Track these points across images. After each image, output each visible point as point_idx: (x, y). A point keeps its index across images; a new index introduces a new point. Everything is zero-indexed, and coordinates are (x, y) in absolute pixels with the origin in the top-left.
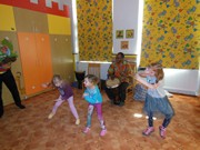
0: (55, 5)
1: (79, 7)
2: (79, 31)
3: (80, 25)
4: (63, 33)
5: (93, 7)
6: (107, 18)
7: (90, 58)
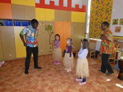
0: (77, 6)
1: (92, 5)
2: (90, 20)
3: (92, 16)
4: (80, 21)
5: (100, 4)
6: (109, 11)
7: (95, 37)
